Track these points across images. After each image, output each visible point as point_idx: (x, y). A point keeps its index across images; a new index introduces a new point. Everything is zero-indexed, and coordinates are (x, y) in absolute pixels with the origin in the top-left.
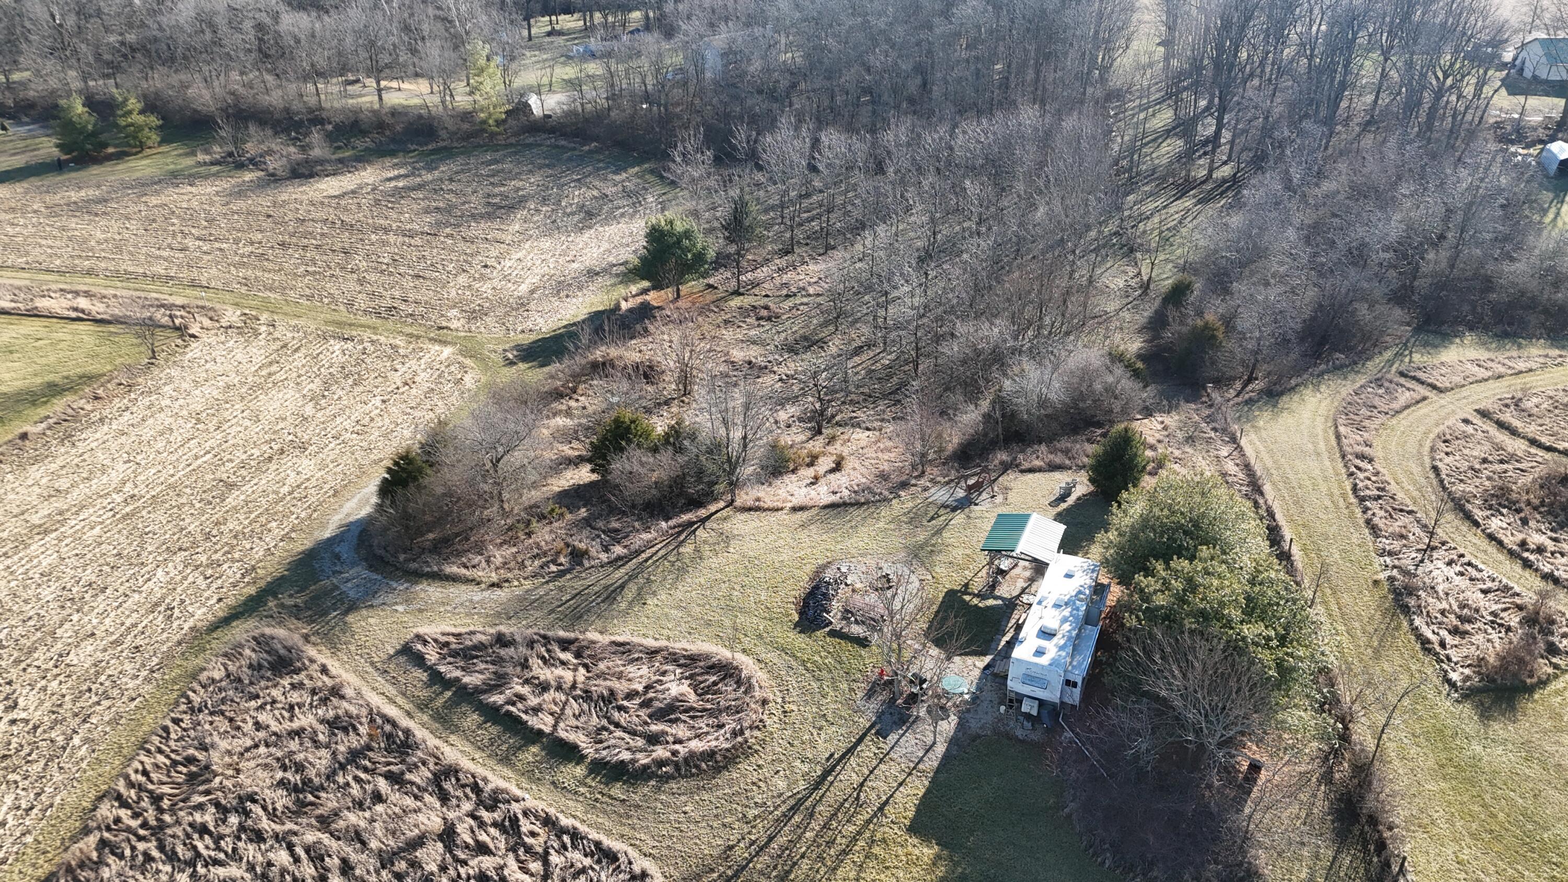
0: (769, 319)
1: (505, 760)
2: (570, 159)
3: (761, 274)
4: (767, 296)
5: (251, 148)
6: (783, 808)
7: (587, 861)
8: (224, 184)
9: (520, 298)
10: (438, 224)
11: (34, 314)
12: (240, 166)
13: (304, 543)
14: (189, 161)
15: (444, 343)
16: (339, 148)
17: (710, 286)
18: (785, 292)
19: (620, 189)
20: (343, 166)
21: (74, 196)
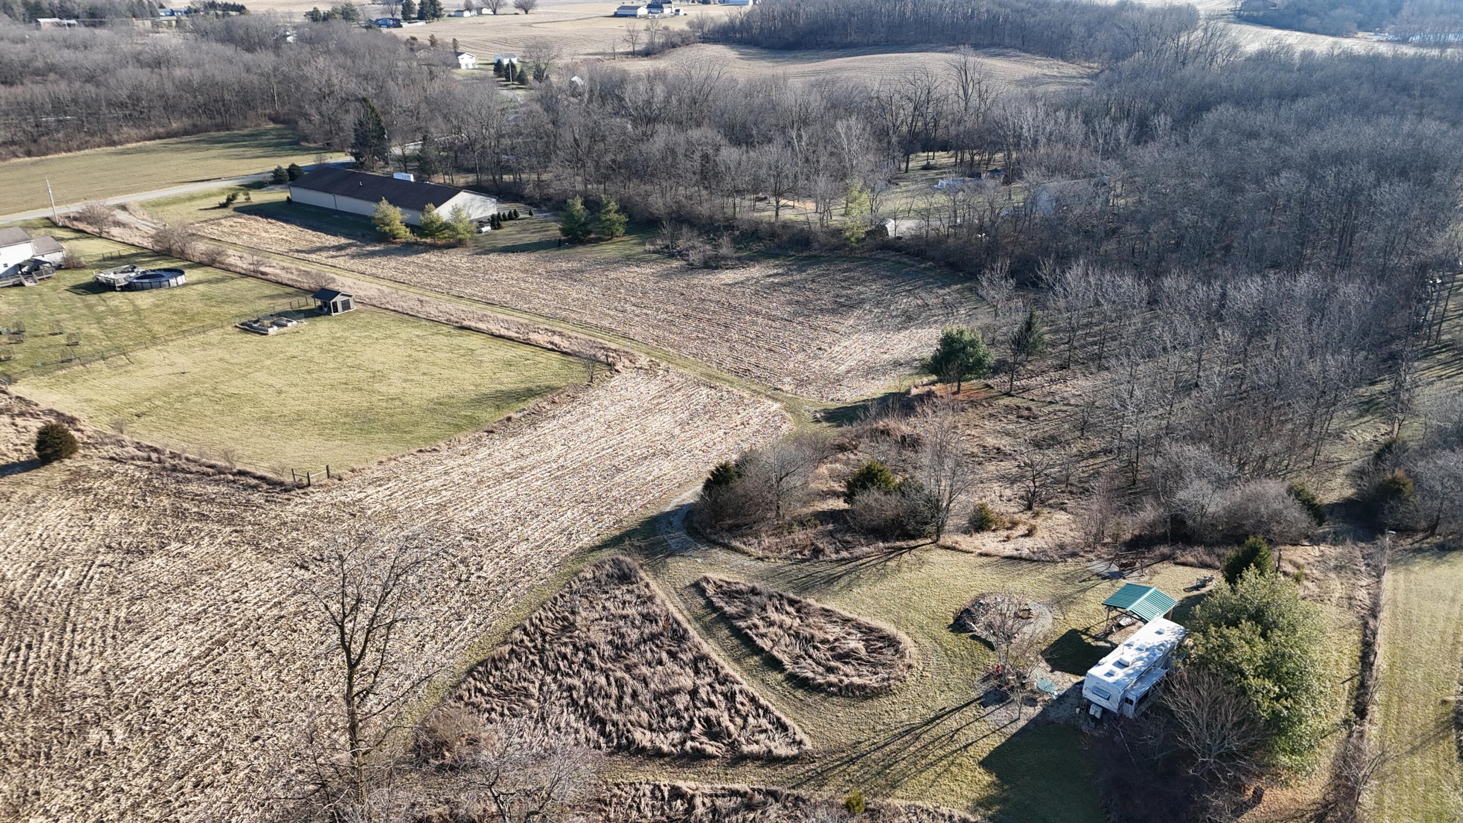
0: (1028, 418)
1: (737, 660)
2: (908, 273)
3: (1033, 382)
4: (1033, 400)
5: (682, 244)
6: (901, 730)
7: (770, 727)
8: (658, 268)
9: (837, 375)
10: (796, 314)
11: (527, 343)
12: (672, 256)
13: (653, 512)
14: (639, 249)
15: (776, 400)
16: (740, 249)
17: (988, 386)
18: (1049, 399)
19: (940, 300)
20: (742, 262)
21: (564, 265)
